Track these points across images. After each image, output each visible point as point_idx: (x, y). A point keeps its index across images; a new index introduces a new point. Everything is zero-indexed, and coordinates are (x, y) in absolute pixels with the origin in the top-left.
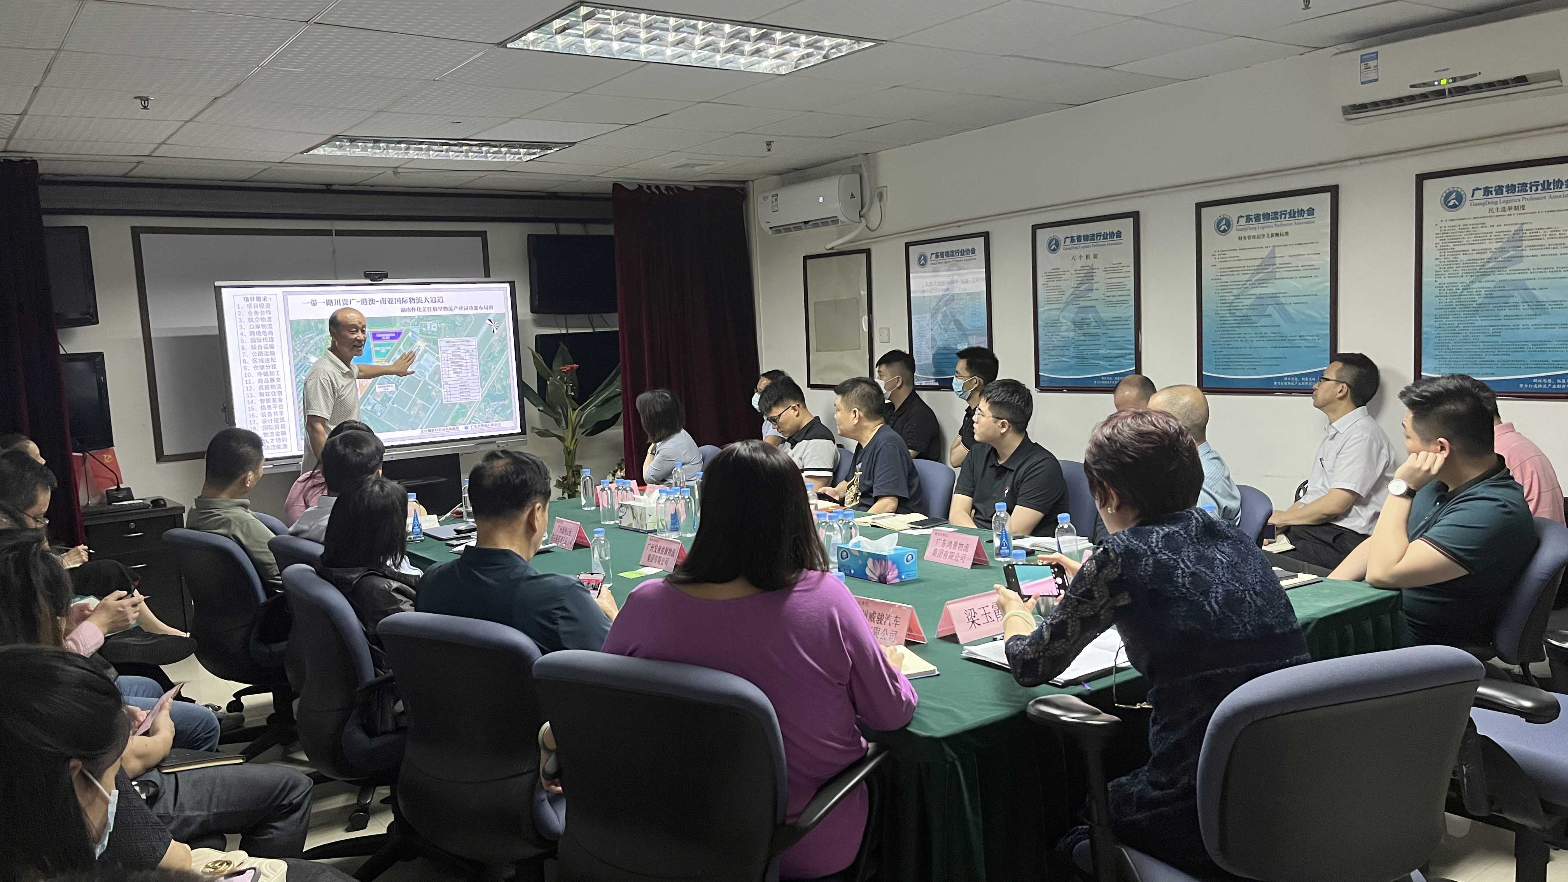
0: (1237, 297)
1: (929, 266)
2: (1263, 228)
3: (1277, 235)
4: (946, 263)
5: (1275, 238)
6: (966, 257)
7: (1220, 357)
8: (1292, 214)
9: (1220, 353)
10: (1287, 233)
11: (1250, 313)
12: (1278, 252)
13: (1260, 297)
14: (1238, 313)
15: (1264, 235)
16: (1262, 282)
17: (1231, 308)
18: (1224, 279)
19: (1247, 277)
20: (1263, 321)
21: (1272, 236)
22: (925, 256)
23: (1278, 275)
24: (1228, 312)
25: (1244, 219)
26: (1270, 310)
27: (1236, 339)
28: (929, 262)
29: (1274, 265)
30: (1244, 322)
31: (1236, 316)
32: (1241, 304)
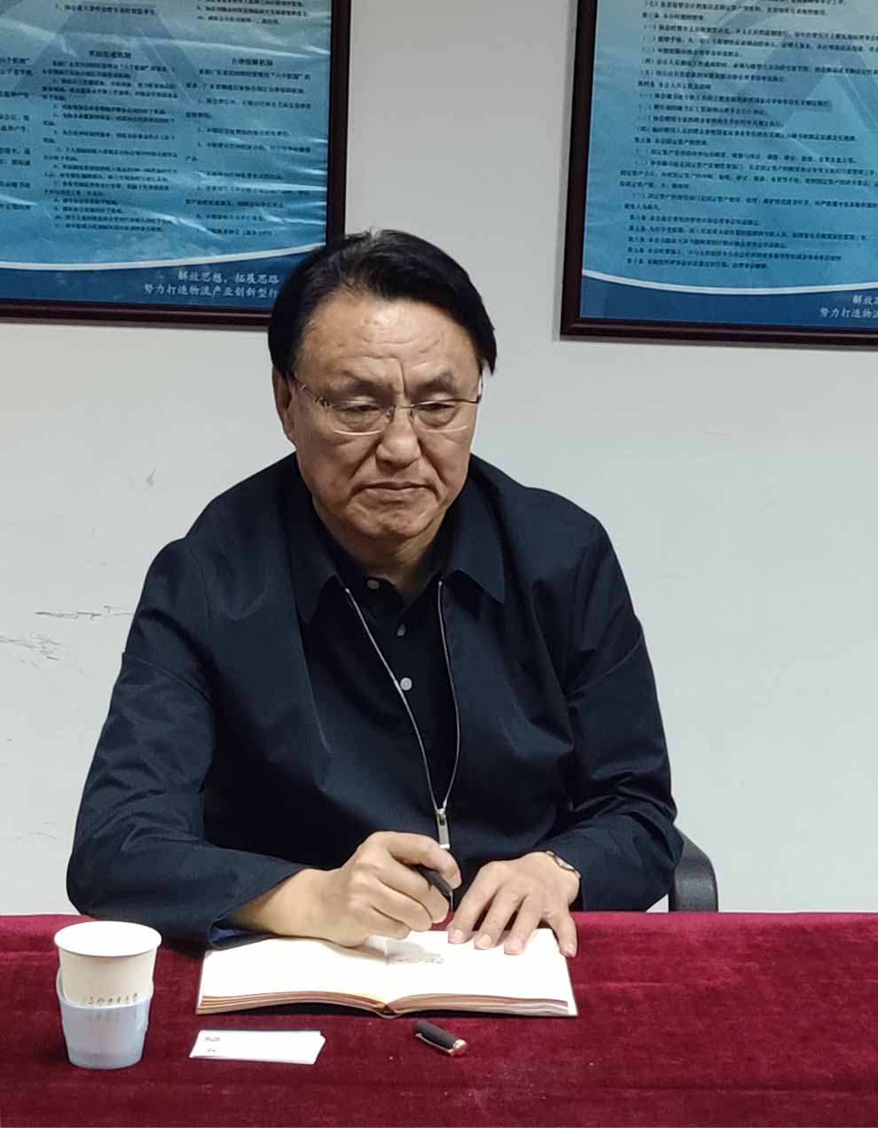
0: (720, 34)
7: (648, 224)
9: (648, 213)
11: (759, 90)
13: (795, 43)
14: (717, 88)
17: (697, 70)
20: (800, 120)
24: (686, 81)
26: (828, 87)
27: (703, 171)
30: (736, 117)
31: (710, 98)
32: (731, 61)
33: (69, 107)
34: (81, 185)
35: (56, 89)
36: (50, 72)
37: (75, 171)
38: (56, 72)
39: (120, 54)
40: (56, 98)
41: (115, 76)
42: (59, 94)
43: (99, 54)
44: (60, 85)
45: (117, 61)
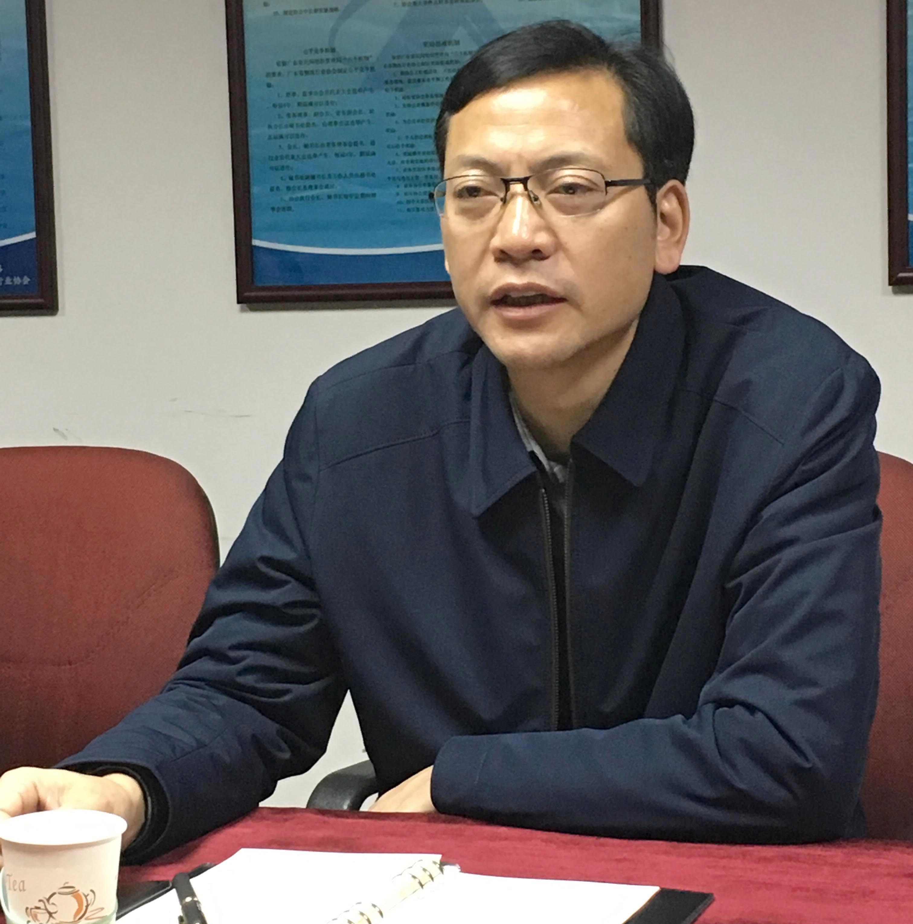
33: (408, 97)
34: (419, 169)
35: (396, 82)
36: (390, 66)
37: (414, 158)
38: (395, 65)
39: (450, 43)
40: (396, 89)
41: (447, 63)
42: (400, 85)
43: (432, 45)
44: (399, 77)
45: (449, 49)
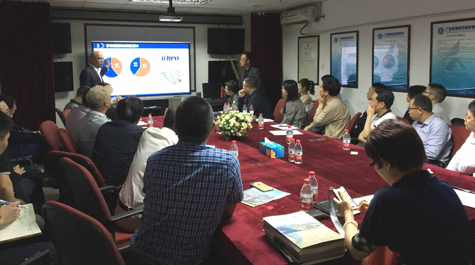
0: (445, 58)
1: (338, 42)
2: (455, 32)
3: (461, 35)
4: (344, 41)
5: (460, 37)
6: (351, 40)
8: (467, 28)
9: (438, 80)
10: (464, 35)
11: (450, 65)
12: (461, 42)
13: (453, 59)
14: (445, 65)
15: (455, 35)
16: (454, 53)
17: (443, 63)
18: (441, 51)
19: (448, 51)
20: (454, 68)
21: (459, 36)
22: (337, 39)
23: (460, 51)
24: (441, 64)
25: (448, 29)
26: (457, 64)
27: (444, 74)
28: (338, 41)
29: (459, 47)
31: (444, 66)
32: (446, 61)
